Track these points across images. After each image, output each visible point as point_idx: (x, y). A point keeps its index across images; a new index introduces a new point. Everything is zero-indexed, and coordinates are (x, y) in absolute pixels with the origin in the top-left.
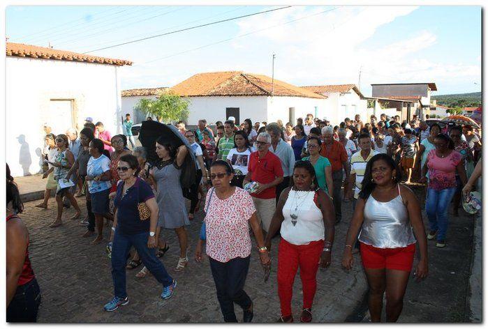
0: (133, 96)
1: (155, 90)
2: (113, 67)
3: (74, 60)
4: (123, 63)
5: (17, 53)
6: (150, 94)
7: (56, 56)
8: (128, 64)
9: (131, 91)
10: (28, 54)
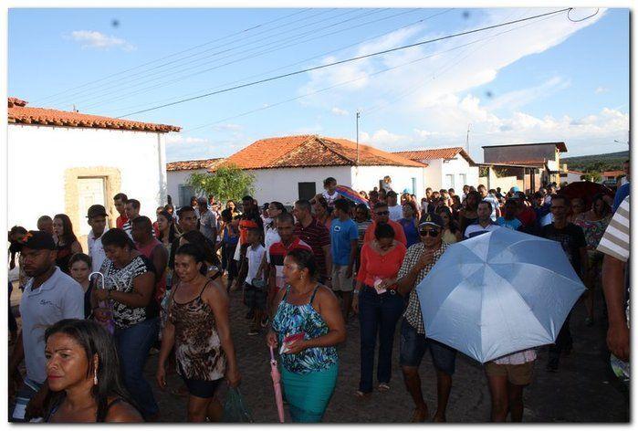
0: (177, 170)
1: (206, 161)
2: (155, 135)
3: (108, 127)
4: (167, 129)
5: (37, 120)
6: (199, 168)
7: (85, 123)
8: (175, 130)
9: (175, 163)
10: (52, 121)
